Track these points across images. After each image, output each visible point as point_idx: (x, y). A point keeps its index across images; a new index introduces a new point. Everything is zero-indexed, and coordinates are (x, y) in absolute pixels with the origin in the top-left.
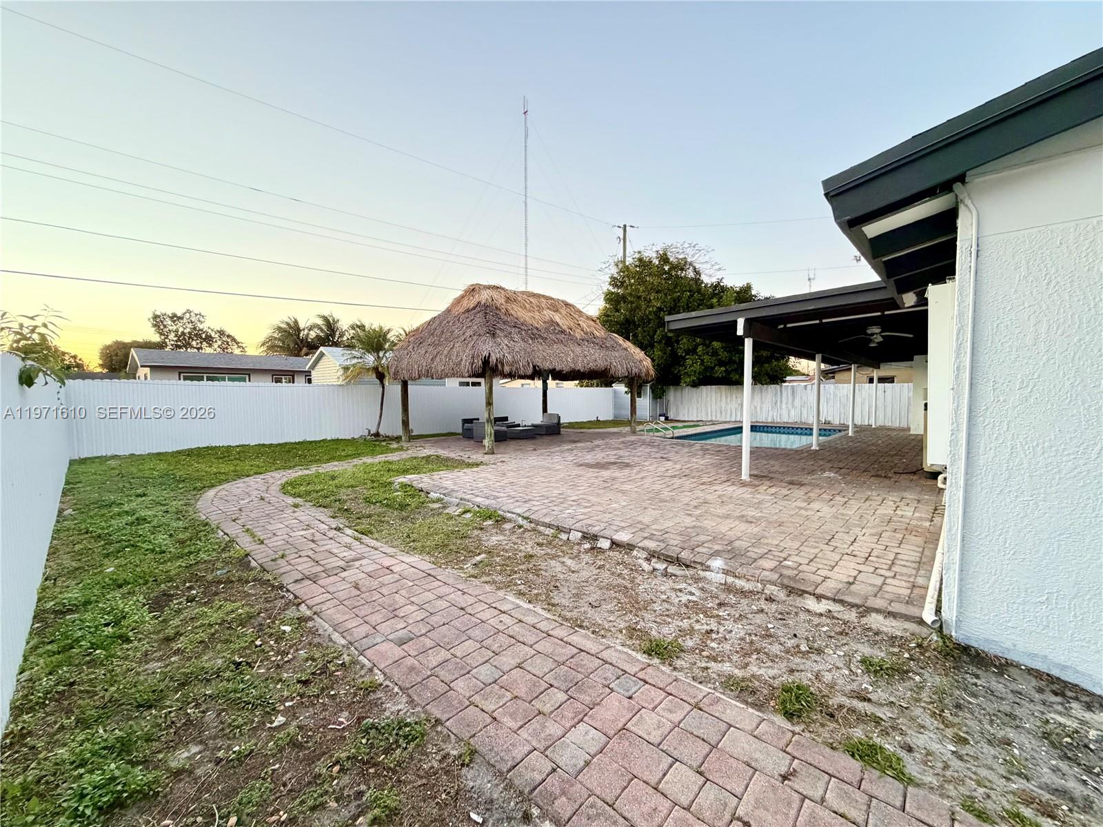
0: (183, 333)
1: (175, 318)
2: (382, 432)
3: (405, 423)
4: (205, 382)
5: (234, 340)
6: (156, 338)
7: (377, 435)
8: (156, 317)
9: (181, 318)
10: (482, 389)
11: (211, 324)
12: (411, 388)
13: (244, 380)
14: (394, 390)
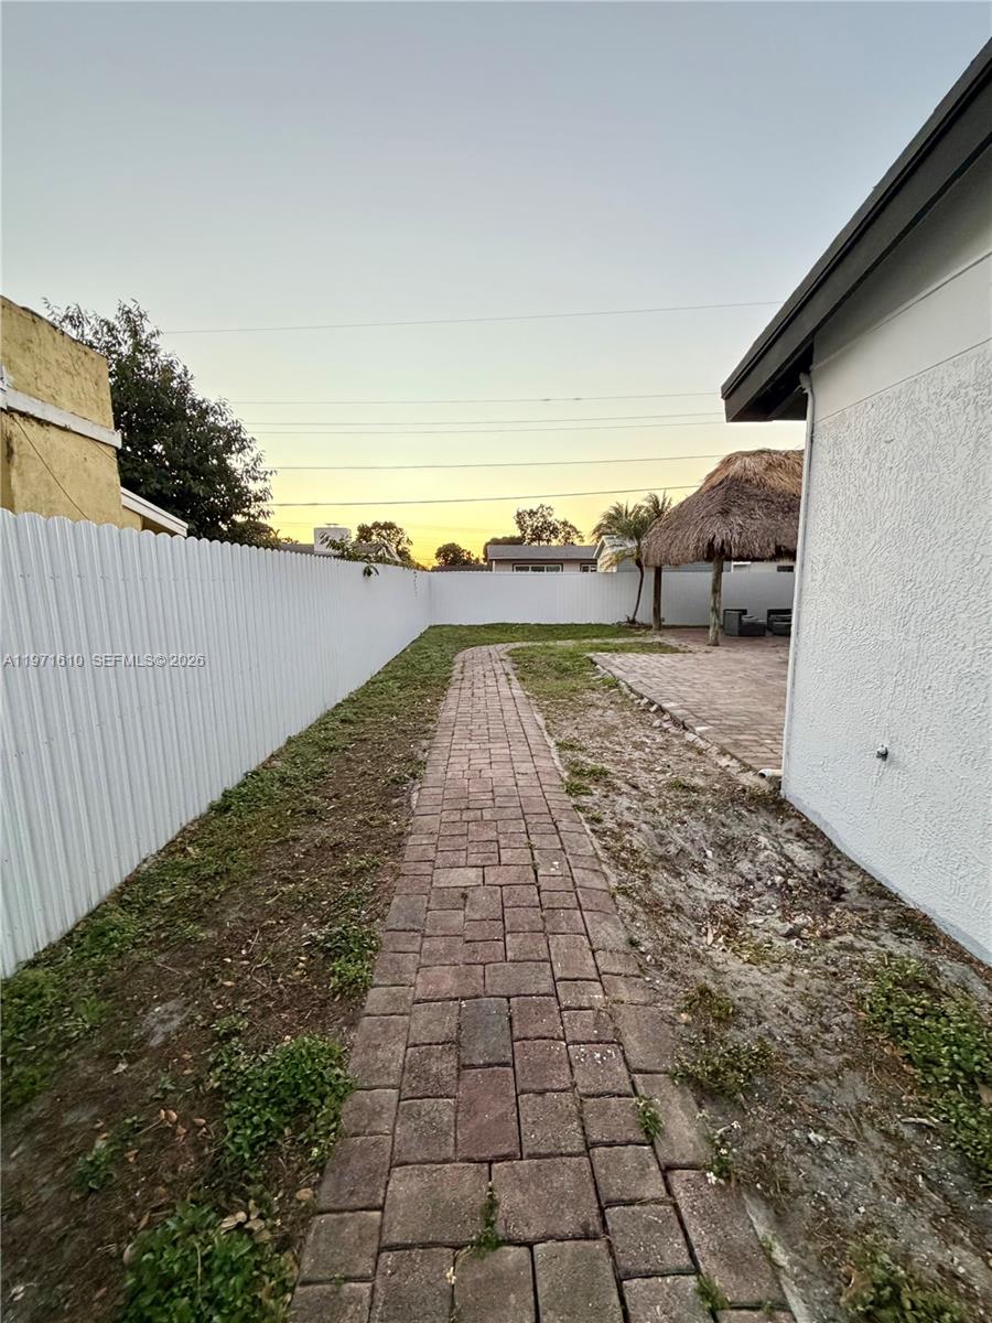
0: (537, 527)
1: (532, 513)
2: (638, 619)
3: (657, 611)
4: (530, 572)
5: (575, 530)
6: (518, 533)
7: (633, 622)
8: (519, 514)
9: (536, 513)
10: (709, 576)
11: (557, 517)
12: (664, 575)
13: (557, 570)
14: (650, 576)
